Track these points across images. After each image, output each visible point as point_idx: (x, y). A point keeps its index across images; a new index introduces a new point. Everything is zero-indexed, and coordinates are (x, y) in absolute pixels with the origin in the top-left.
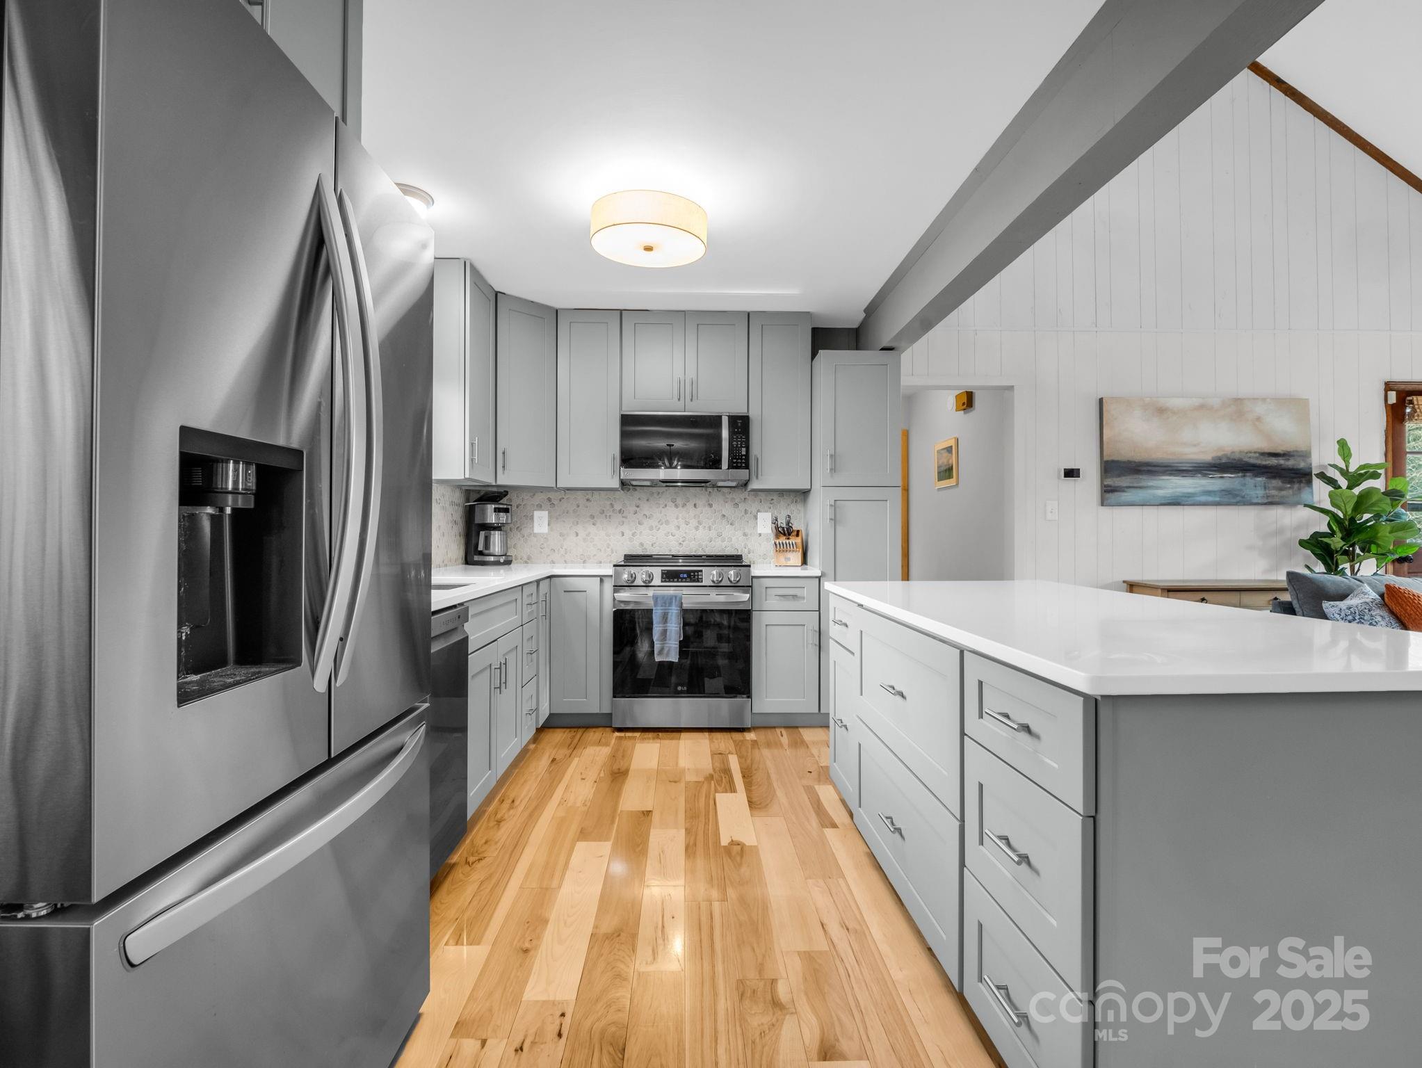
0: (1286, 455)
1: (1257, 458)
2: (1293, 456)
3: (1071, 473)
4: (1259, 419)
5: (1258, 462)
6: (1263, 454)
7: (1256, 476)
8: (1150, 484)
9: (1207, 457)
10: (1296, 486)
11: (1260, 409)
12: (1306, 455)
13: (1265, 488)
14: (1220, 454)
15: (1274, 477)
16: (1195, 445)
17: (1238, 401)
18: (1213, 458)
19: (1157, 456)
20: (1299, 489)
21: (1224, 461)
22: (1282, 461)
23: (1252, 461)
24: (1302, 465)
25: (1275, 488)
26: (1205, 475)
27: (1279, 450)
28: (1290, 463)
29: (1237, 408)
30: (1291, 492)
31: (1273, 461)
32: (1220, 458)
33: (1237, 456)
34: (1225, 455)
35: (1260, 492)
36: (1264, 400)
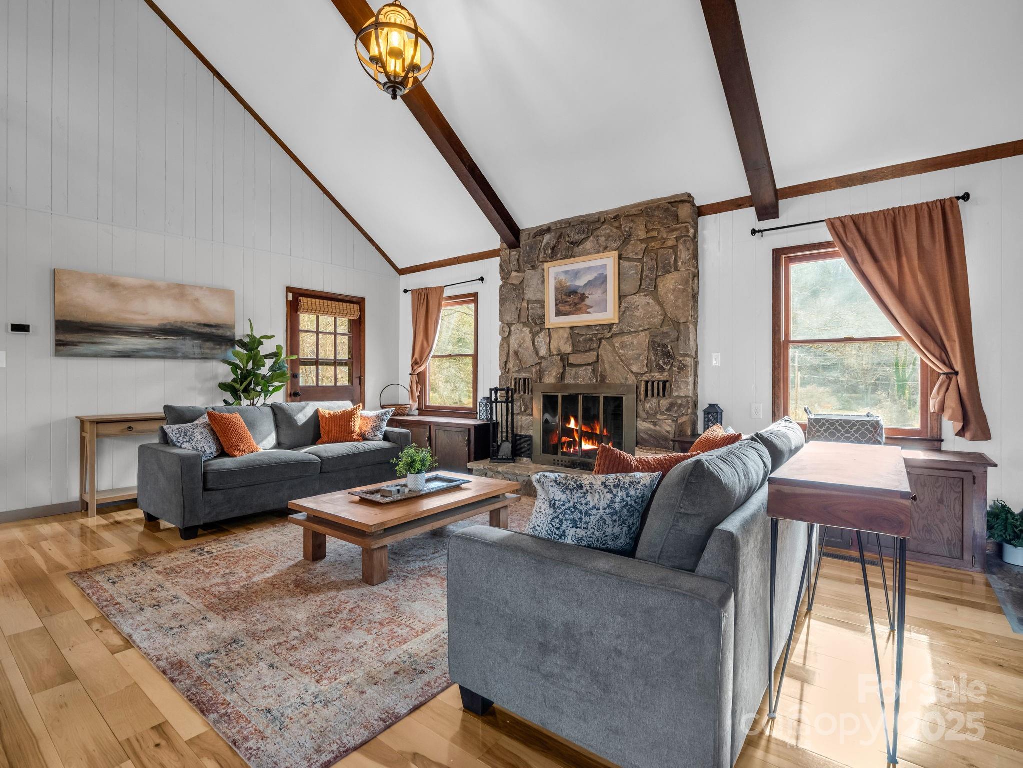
0: (217, 326)
1: (194, 327)
2: (222, 328)
3: (19, 328)
4: (197, 300)
5: (196, 330)
6: (199, 325)
7: (194, 339)
8: (102, 341)
9: (155, 324)
10: (223, 348)
11: (198, 294)
12: (231, 327)
13: (200, 348)
14: (165, 322)
15: (207, 341)
16: (144, 315)
17: (181, 287)
18: (159, 325)
19: (111, 319)
20: (226, 350)
21: (168, 327)
22: (213, 331)
23: (191, 329)
24: (228, 334)
25: (208, 348)
26: (152, 337)
27: (212, 322)
28: (220, 332)
29: (179, 291)
30: (219, 351)
31: (207, 330)
32: (165, 325)
33: (179, 325)
34: (169, 323)
35: (197, 351)
36: (201, 288)
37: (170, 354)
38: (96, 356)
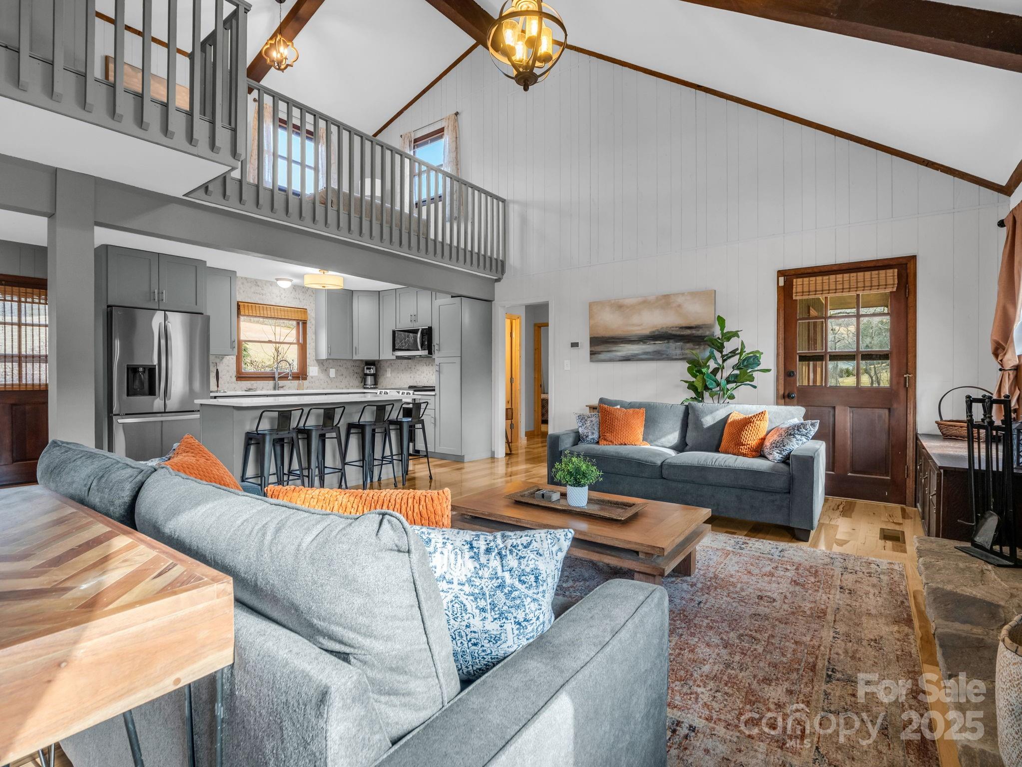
0: (697, 327)
1: (677, 331)
2: (701, 328)
3: (575, 345)
4: (679, 306)
5: (678, 333)
6: (682, 328)
7: (677, 342)
8: (614, 349)
9: (647, 332)
10: (702, 347)
11: (680, 300)
12: (711, 326)
13: (682, 349)
14: (654, 329)
15: (688, 342)
16: (639, 325)
17: (666, 297)
18: (650, 332)
19: (619, 333)
20: (704, 349)
21: (656, 333)
22: (694, 332)
23: (674, 333)
24: (708, 333)
25: (688, 349)
26: (645, 343)
27: (693, 324)
28: (699, 333)
29: (665, 301)
30: (698, 351)
31: (688, 332)
32: (654, 332)
33: (664, 330)
34: (658, 330)
35: (678, 352)
36: (683, 294)
37: (658, 356)
38: (611, 360)
